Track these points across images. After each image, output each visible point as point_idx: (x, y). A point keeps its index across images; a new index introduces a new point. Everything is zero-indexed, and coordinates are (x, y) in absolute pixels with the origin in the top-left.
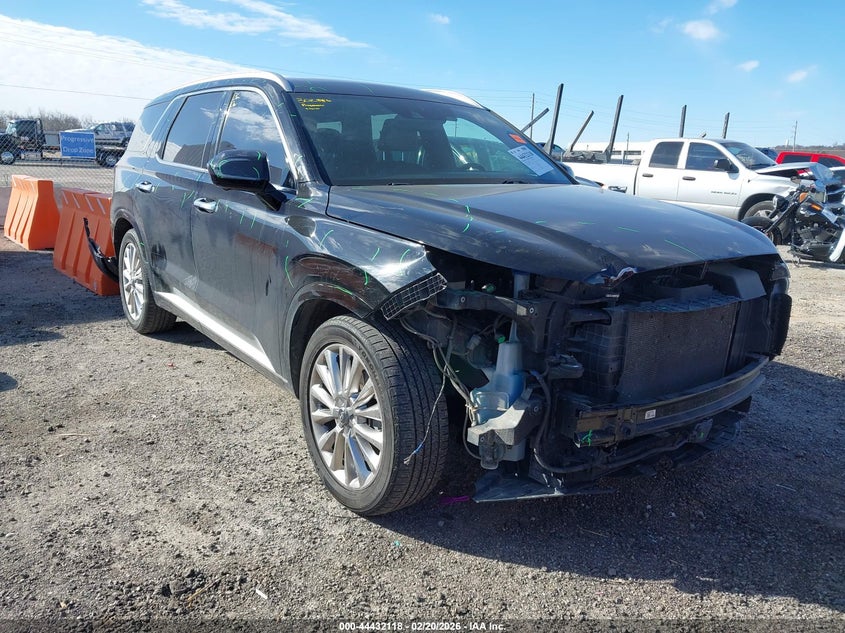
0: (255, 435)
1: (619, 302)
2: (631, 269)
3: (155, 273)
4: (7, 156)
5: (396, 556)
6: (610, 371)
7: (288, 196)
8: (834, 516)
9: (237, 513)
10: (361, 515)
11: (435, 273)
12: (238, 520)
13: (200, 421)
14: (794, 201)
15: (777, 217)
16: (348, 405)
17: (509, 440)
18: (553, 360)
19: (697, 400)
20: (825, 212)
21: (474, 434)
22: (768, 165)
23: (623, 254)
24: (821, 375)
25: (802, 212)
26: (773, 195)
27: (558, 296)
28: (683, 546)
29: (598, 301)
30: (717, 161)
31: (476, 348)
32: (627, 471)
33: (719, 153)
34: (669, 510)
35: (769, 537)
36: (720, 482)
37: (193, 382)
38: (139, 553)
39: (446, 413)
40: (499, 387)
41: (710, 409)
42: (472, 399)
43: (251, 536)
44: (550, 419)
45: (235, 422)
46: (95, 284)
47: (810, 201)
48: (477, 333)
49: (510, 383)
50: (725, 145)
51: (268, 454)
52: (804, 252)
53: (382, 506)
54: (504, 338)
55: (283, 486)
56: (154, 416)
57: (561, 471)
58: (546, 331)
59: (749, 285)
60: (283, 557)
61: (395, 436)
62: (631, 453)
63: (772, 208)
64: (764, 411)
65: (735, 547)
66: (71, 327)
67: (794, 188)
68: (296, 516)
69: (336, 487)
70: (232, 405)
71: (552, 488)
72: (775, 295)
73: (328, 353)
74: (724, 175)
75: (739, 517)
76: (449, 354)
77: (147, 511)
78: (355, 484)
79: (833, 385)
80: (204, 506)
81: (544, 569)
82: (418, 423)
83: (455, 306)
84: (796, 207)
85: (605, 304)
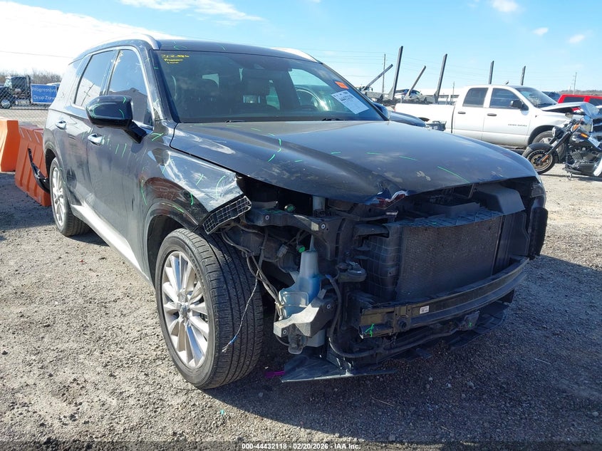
0: (131, 319)
1: (398, 218)
2: (403, 192)
3: (70, 191)
4: (5, 103)
5: (219, 423)
6: (389, 275)
7: (147, 131)
8: (579, 386)
9: (99, 386)
10: (198, 388)
11: (242, 196)
12: (99, 391)
13: (92, 306)
14: (568, 131)
15: (556, 143)
16: (186, 301)
17: (307, 333)
18: (342, 266)
19: (466, 297)
20: (590, 139)
21: (279, 327)
22: (551, 104)
23: (398, 180)
24: (579, 266)
25: (574, 140)
26: (553, 126)
27: (346, 214)
28: (453, 414)
29: (379, 218)
30: (512, 102)
31: (284, 256)
32: (409, 354)
33: (515, 96)
34: (447, 381)
35: (524, 405)
36: (491, 357)
37: (95, 274)
38: (11, 422)
39: (261, 309)
40: (301, 288)
41: (477, 303)
42: (280, 299)
43: (106, 406)
44: (342, 313)
45: (117, 308)
46: (40, 197)
47: (579, 131)
48: (285, 243)
49: (310, 285)
50: (519, 90)
51: (136, 334)
52: (575, 169)
53: (210, 383)
54: (304, 248)
55: (142, 362)
56: (56, 303)
57: (351, 356)
58: (337, 243)
59: (511, 202)
60: (127, 426)
61: (216, 328)
62: (411, 340)
63: (552, 137)
64: (532, 295)
65: (496, 414)
66: (13, 231)
67: (568, 121)
68: (147, 389)
69: (180, 364)
70: (119, 293)
71: (344, 369)
72: (535, 209)
73: (172, 258)
74: (518, 112)
75: (502, 387)
76: (261, 261)
77: (27, 385)
78: (192, 364)
79: (587, 274)
80: (75, 380)
81: (337, 435)
82: (235, 318)
83: (260, 223)
84: (569, 136)
85: (386, 221)
